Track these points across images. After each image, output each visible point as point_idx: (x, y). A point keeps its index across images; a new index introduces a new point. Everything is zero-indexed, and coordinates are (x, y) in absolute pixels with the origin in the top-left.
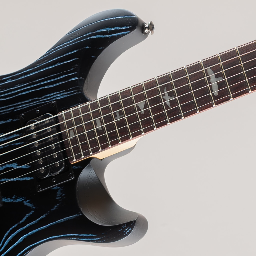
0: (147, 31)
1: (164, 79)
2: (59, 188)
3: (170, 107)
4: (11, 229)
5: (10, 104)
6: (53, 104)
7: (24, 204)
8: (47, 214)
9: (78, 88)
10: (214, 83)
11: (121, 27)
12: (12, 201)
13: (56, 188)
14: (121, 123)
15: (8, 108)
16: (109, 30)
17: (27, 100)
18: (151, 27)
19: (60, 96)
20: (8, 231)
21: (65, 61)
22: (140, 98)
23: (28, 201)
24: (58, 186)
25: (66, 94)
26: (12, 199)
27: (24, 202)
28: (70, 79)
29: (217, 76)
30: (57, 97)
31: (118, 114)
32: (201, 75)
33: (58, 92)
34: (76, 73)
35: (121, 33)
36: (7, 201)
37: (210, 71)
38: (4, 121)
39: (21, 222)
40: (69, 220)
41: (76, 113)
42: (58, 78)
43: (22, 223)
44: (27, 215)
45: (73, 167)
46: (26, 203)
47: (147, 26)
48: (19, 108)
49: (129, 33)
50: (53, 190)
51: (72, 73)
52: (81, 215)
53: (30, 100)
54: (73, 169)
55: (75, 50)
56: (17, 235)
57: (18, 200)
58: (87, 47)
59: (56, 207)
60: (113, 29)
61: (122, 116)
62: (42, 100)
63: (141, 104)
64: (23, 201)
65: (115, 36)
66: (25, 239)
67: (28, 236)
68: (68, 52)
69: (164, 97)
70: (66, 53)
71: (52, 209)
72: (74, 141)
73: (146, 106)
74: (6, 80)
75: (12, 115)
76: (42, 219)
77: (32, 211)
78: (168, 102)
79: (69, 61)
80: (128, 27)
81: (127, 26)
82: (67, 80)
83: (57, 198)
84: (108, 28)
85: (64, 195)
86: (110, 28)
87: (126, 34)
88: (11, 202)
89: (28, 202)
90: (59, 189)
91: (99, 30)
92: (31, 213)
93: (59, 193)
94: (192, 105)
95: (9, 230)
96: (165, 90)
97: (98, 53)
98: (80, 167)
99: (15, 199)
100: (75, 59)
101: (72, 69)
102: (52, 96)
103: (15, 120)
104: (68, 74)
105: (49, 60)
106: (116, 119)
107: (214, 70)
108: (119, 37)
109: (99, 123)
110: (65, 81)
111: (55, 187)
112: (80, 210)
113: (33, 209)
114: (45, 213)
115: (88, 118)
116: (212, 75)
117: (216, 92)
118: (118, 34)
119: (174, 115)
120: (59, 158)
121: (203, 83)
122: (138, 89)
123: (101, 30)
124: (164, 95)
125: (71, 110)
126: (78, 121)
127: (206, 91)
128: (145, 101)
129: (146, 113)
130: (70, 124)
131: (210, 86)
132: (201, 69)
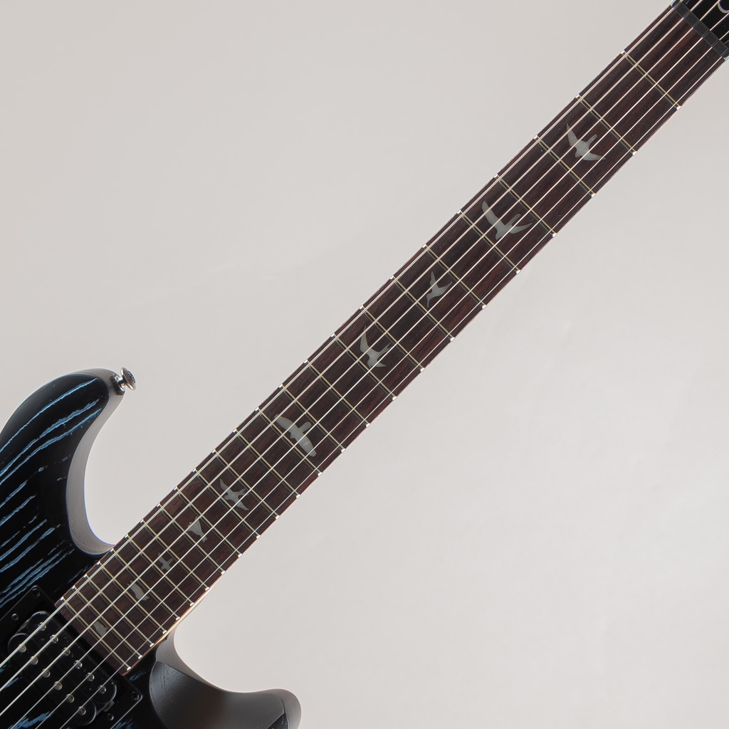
0: (123, 387)
1: (211, 468)
2: (124, 724)
3: (246, 509)
6: (35, 592)
9: (65, 545)
10: (302, 439)
11: (82, 407)
13: (120, 726)
14: (178, 574)
16: (63, 422)
18: (128, 379)
19: (40, 571)
21: (15, 509)
22: (190, 515)
24: (122, 721)
25: (49, 565)
28: (41, 536)
29: (299, 425)
30: (35, 575)
31: (163, 561)
32: (272, 434)
33: (32, 568)
34: (45, 521)
35: (87, 418)
37: (284, 422)
41: (89, 591)
42: (19, 544)
45: (131, 679)
47: (121, 379)
49: (101, 411)
51: (38, 524)
54: (134, 682)
55: (21, 483)
58: (40, 470)
60: (70, 418)
61: (171, 560)
62: (11, 593)
63: (194, 525)
65: (79, 427)
68: (12, 491)
69: (227, 497)
72: (112, 639)
73: (205, 527)
78: (238, 502)
79: (21, 507)
80: (94, 404)
81: (91, 402)
82: (36, 541)
84: (60, 420)
86: (64, 419)
87: (97, 415)
90: (126, 725)
91: (45, 430)
94: (283, 491)
96: (223, 485)
97: (63, 469)
98: (142, 674)
100: (31, 498)
101: (35, 518)
102: (24, 578)
104: (31, 529)
106: (165, 572)
107: (292, 416)
109: (137, 590)
110: (33, 543)
115: (114, 591)
116: (291, 427)
117: (312, 452)
118: (83, 421)
119: (262, 520)
120: (100, 678)
121: (283, 446)
122: (175, 503)
123: (49, 430)
124: (226, 494)
125: (76, 590)
126: (101, 603)
127: (294, 457)
128: (200, 520)
129: (213, 538)
130: (89, 615)
131: (298, 446)
132: (267, 425)
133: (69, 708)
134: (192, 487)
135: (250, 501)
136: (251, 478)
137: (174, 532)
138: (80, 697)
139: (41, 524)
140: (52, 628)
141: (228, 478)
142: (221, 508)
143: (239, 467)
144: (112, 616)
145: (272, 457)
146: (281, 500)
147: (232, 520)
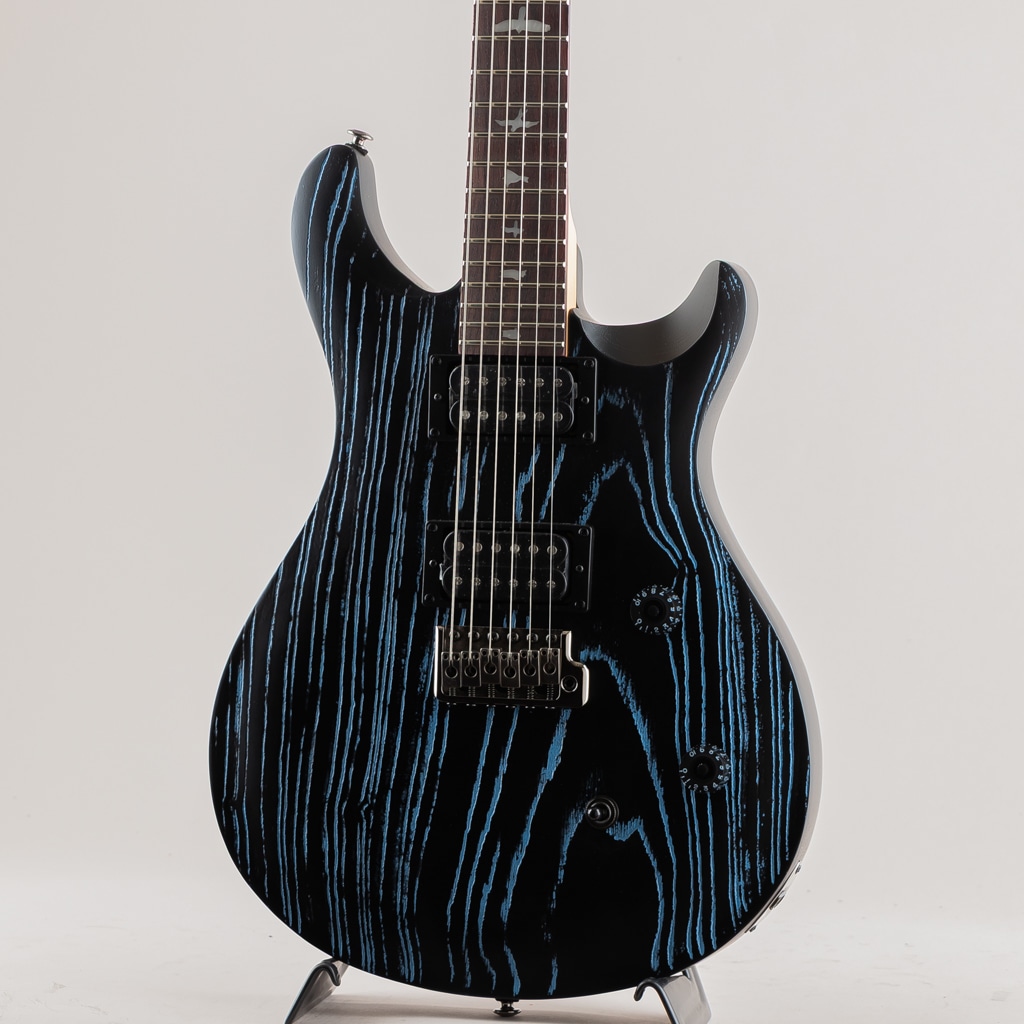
0: (364, 144)
1: (480, 119)
2: (602, 397)
3: (536, 123)
4: (645, 522)
5: (399, 456)
6: (436, 361)
7: (606, 480)
8: (644, 436)
9: (424, 301)
10: (528, 25)
11: (340, 180)
12: (591, 505)
13: (601, 402)
14: (530, 228)
15: (404, 461)
16: (335, 206)
17: (404, 415)
18: (360, 136)
19: (424, 343)
20: (646, 528)
21: (360, 313)
22: (497, 173)
23: (604, 469)
24: (599, 397)
25: (427, 330)
26: (587, 503)
27: (603, 478)
28: (399, 313)
29: (515, 17)
30: (424, 349)
31: (510, 230)
32: (501, 44)
33: (416, 346)
34: (392, 297)
35: (352, 185)
36: (589, 514)
37: (501, 27)
38: (426, 477)
39: (639, 496)
40: (673, 394)
41: (474, 314)
42: (388, 338)
43: (642, 495)
44: (631, 479)
45: (574, 353)
46: (607, 476)
47: (355, 139)
48: (413, 438)
50: (602, 409)
51: (389, 306)
52: (671, 365)
53: (407, 409)
54: (580, 354)
55: (346, 285)
56: (661, 513)
57: (595, 489)
58: (352, 261)
59: (637, 414)
60: (338, 197)
61: (516, 222)
62: (418, 384)
63: (508, 177)
64: (600, 482)
65: (352, 198)
66: (675, 499)
67: (673, 491)
68: (345, 302)
69: (514, 129)
70: (345, 308)
71: (640, 423)
72: (527, 333)
73: (517, 170)
74: (345, 454)
75: (421, 457)
76: (650, 449)
77: (628, 466)
78: (525, 124)
79: (364, 306)
80: (347, 168)
81: (343, 169)
82: (399, 320)
83: (621, 407)
84: (332, 206)
85: (620, 390)
86: (334, 202)
87: (357, 176)
88: (593, 507)
89: (607, 470)
90: (605, 397)
91: (327, 226)
92: (630, 471)
93: (613, 400)
94: (551, 81)
95: (647, 525)
96: (501, 123)
97: (369, 243)
98: (579, 342)
99: (589, 497)
100: (365, 291)
101: (382, 303)
102: (417, 360)
103: (434, 454)
104: (388, 315)
105: (344, 348)
106: (518, 236)
107: (503, 16)
108: (357, 192)
109: (511, 274)
110: (399, 325)
111: (598, 404)
112: (661, 366)
113: (625, 464)
114: (642, 439)
115: (493, 293)
116: (511, 24)
117: (544, 27)
118: (351, 191)
119: (555, 120)
120: (546, 375)
121: (518, 45)
122: (477, 176)
123: (330, 223)
124: (510, 127)
125: (464, 324)
126: (492, 313)
127: (535, 45)
128: (508, 168)
129: (531, 172)
130: (492, 332)
131: (529, 33)
132: (491, 42)
133: (545, 425)
134: (479, 149)
135: (532, 115)
136: (516, 96)
137: (496, 198)
138: (545, 407)
139: (392, 304)
140: (473, 375)
141: (499, 113)
142: (515, 143)
143: (499, 96)
144: (510, 314)
145: (517, 63)
146: (556, 88)
147: (532, 143)
